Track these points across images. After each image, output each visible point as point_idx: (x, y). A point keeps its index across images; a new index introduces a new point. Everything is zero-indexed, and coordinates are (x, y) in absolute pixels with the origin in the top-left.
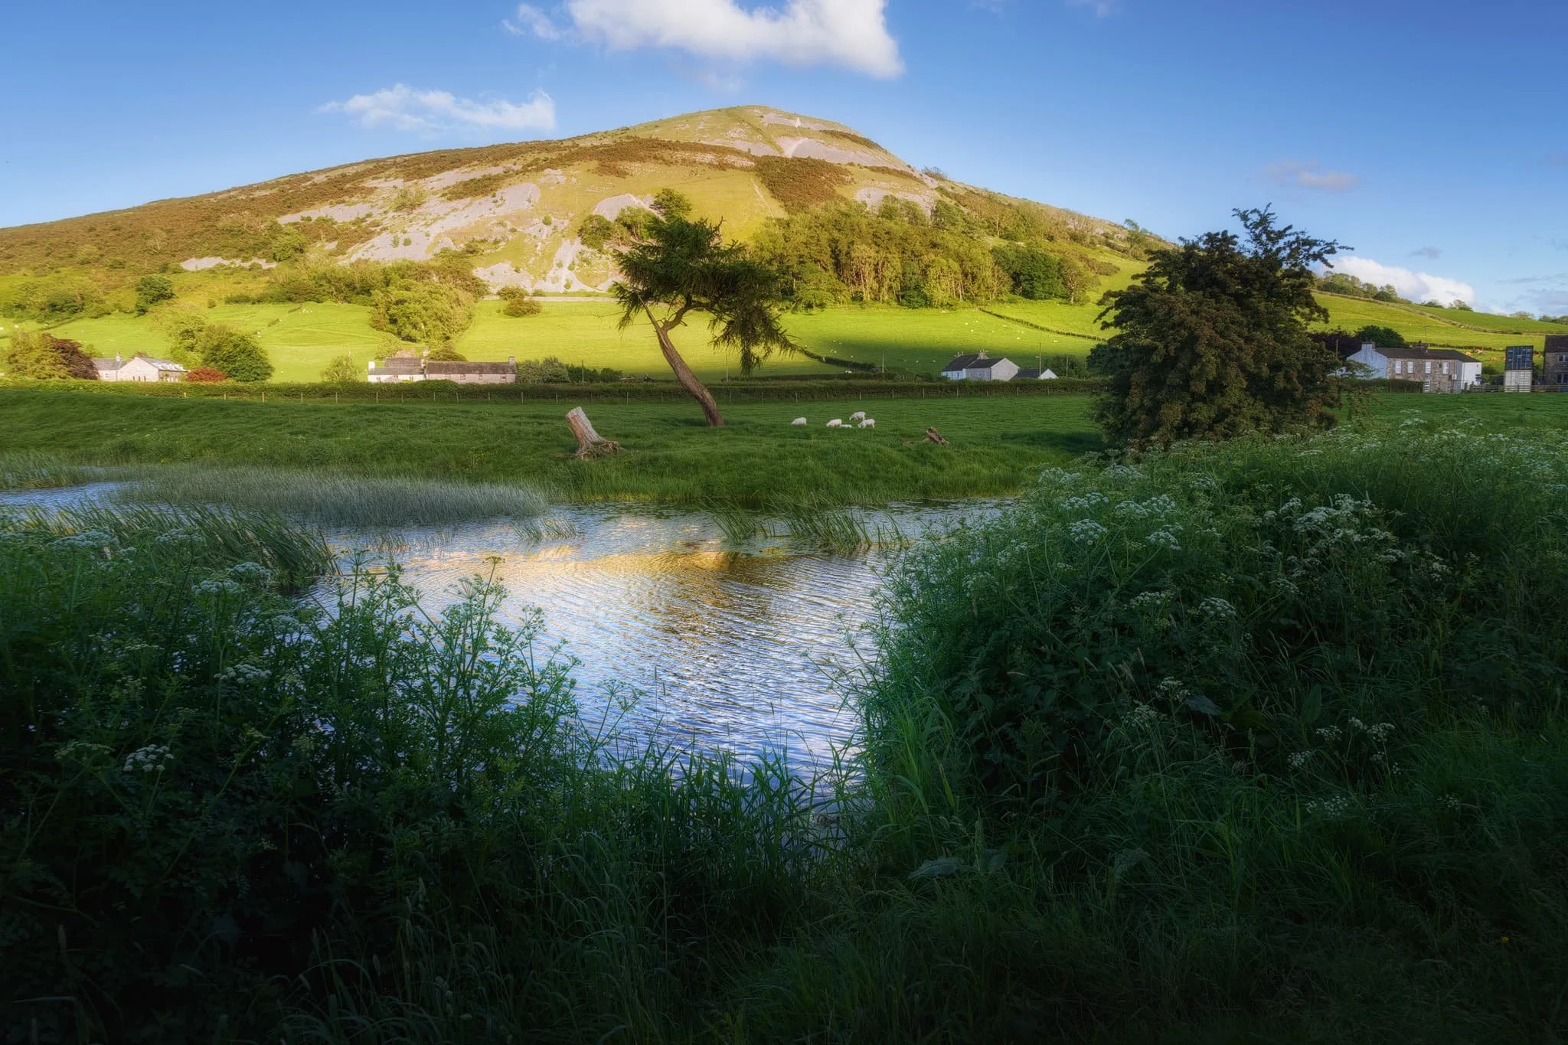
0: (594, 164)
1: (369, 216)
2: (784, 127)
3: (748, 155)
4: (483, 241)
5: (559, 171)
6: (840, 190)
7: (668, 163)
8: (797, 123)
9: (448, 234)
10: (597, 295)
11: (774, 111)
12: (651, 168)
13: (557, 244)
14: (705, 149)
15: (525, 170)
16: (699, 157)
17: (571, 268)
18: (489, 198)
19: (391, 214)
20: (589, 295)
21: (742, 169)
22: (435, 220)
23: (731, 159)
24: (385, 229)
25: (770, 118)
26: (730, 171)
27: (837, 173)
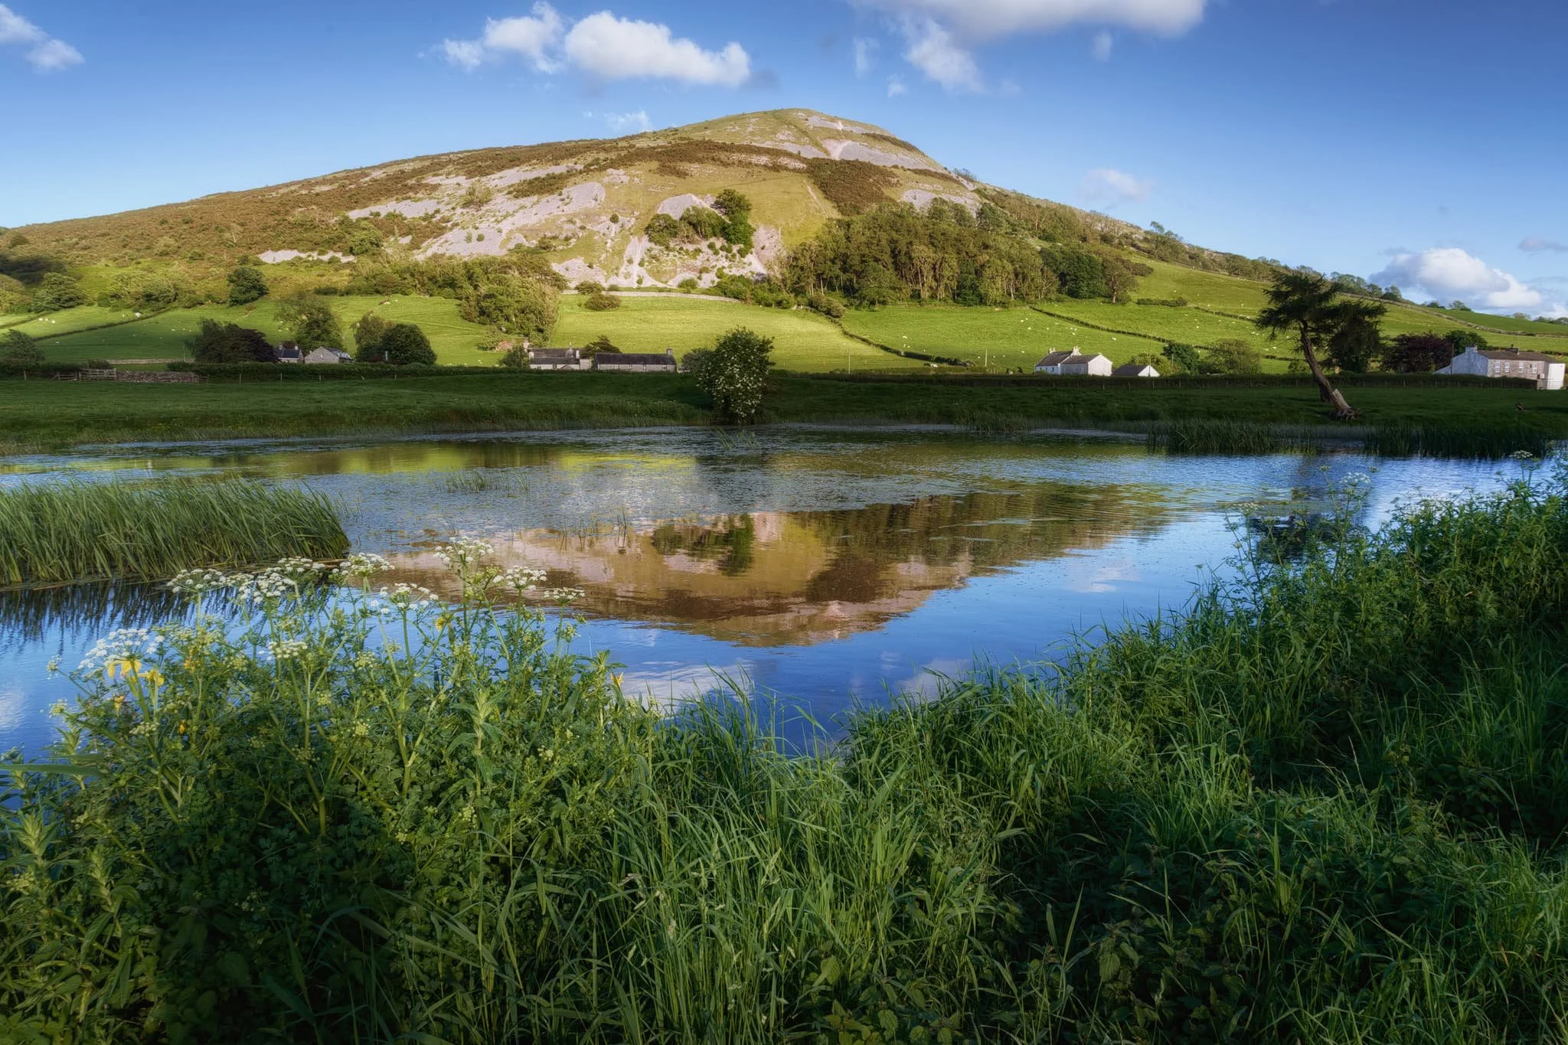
0: (655, 165)
1: (437, 211)
2: (829, 130)
3: (798, 157)
4: (555, 238)
5: (621, 171)
6: (887, 192)
7: (726, 165)
8: (840, 126)
9: (520, 230)
10: (670, 291)
11: (817, 114)
12: (710, 169)
13: (625, 240)
14: (759, 151)
15: (587, 169)
16: (754, 159)
17: (641, 264)
18: (556, 196)
19: (459, 210)
20: (661, 290)
21: (795, 170)
22: (505, 217)
23: (784, 161)
24: (457, 225)
25: (814, 122)
26: (784, 173)
27: (884, 175)
